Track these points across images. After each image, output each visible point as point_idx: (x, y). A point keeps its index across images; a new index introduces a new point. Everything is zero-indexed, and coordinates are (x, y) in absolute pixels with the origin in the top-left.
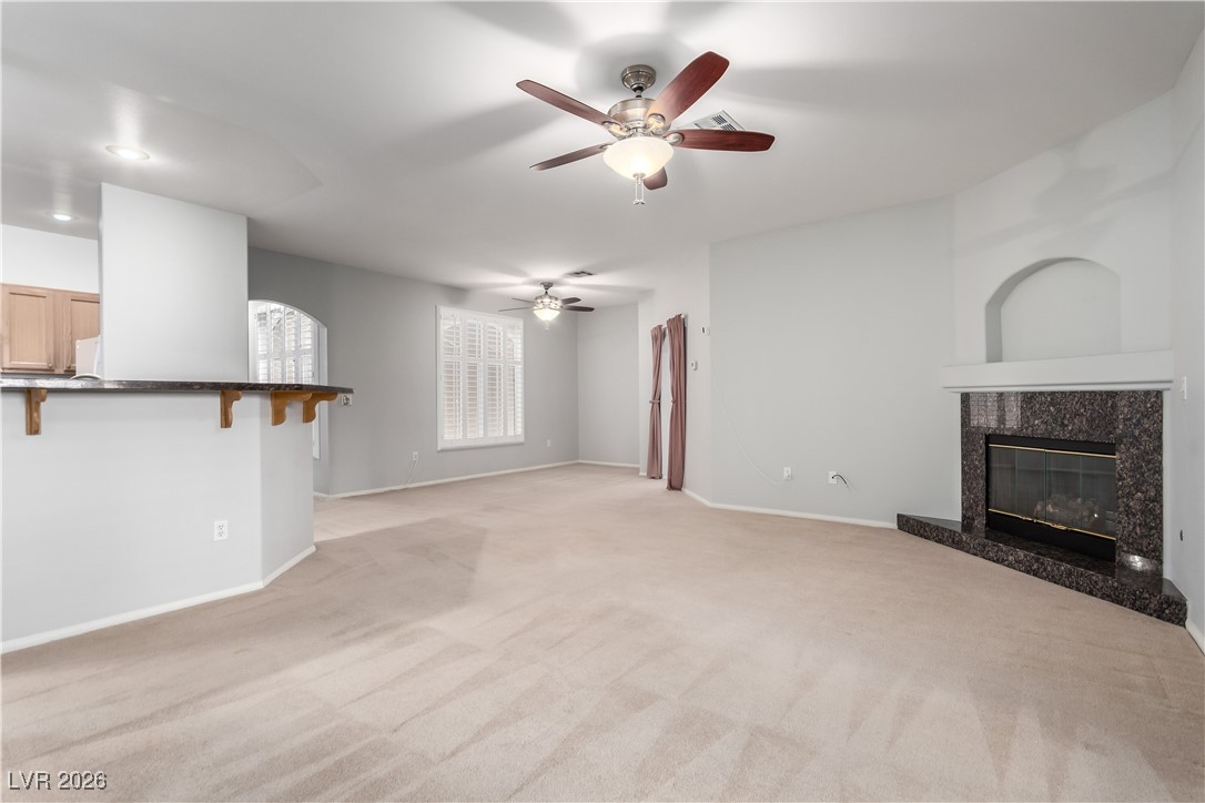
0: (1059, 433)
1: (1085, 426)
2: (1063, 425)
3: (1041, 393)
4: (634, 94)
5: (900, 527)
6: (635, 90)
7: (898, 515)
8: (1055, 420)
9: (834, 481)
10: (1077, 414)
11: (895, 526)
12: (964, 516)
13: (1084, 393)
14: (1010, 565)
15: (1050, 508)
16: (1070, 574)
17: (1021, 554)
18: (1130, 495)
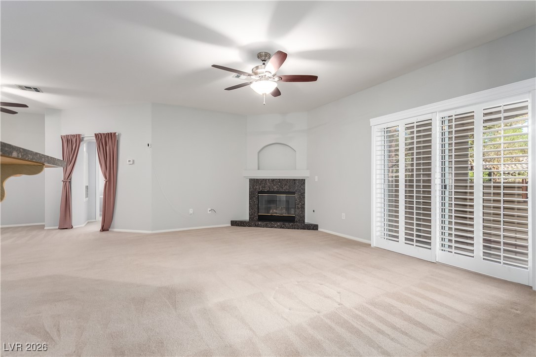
0: (281, 190)
1: (288, 188)
2: (282, 188)
3: (276, 179)
4: (262, 62)
5: (232, 225)
6: (263, 61)
7: (231, 221)
8: (280, 187)
9: (210, 212)
10: (286, 185)
11: (230, 225)
12: (250, 218)
13: (288, 179)
14: (275, 228)
15: (274, 211)
16: (292, 225)
17: (279, 224)
18: (298, 204)
